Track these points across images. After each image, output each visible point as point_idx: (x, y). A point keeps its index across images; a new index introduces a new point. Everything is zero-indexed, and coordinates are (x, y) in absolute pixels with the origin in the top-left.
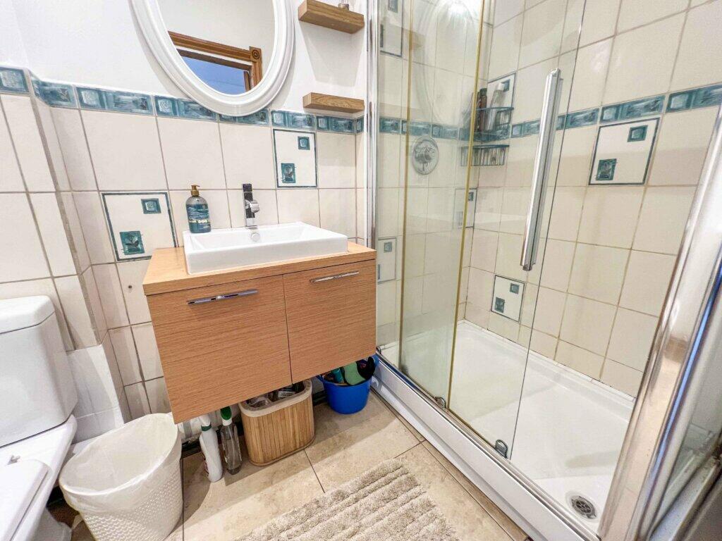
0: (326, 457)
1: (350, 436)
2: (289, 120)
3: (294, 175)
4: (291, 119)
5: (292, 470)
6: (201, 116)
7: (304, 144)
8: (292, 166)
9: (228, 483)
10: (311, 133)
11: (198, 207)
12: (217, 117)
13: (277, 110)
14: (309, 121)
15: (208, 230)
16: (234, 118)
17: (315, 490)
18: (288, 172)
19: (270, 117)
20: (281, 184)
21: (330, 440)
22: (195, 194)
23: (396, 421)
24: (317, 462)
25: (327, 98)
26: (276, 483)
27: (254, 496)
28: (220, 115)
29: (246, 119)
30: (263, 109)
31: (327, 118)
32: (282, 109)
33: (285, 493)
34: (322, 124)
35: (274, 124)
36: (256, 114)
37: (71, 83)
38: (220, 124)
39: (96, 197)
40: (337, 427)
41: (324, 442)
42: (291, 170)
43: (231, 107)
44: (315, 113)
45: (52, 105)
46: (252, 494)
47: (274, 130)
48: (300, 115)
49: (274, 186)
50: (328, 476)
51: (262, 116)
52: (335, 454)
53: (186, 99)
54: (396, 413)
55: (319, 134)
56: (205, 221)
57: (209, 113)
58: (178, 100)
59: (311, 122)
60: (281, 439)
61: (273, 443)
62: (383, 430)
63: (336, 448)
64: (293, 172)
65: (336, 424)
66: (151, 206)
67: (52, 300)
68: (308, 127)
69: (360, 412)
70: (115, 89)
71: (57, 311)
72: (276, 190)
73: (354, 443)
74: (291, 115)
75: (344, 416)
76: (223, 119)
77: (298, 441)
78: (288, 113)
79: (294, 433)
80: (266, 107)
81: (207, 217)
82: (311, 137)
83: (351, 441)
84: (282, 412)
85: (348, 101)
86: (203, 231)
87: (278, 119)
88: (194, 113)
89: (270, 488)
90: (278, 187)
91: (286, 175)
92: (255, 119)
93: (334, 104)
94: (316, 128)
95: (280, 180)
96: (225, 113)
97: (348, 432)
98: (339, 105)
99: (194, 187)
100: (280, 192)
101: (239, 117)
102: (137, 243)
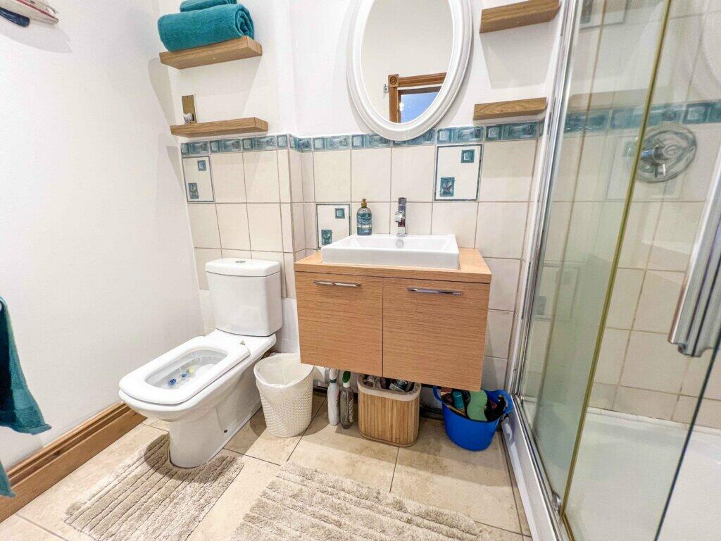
0: (411, 466)
1: (446, 467)
2: (456, 136)
3: (453, 189)
4: (457, 135)
5: (380, 456)
6: (380, 145)
7: (468, 157)
8: (452, 180)
9: (337, 432)
10: (477, 145)
11: (364, 215)
12: (392, 144)
13: (443, 128)
14: (477, 133)
15: (369, 233)
16: (405, 142)
17: (385, 484)
18: (447, 186)
19: (436, 136)
20: (438, 197)
21: (425, 456)
22: (364, 206)
23: (507, 490)
24: (402, 465)
25: (493, 106)
26: (364, 455)
27: (345, 452)
28: (394, 142)
29: (414, 142)
30: (430, 130)
31: (499, 126)
32: (450, 127)
33: (364, 468)
34: (492, 133)
35: (439, 141)
36: (424, 136)
37: (311, 137)
38: (393, 149)
39: (313, 205)
40: (439, 450)
41: (419, 453)
42: (450, 184)
43: (402, 133)
44: (486, 124)
45: (302, 151)
46: (344, 450)
47: (438, 147)
48: (468, 128)
49: (431, 199)
50: (402, 482)
51: (428, 136)
52: (421, 470)
53: (371, 133)
54: (513, 482)
55: (487, 145)
56: (367, 226)
57: (385, 141)
58: (366, 136)
59: (479, 133)
60: (380, 424)
61: (373, 423)
62: (484, 486)
63: (425, 466)
64: (453, 185)
65: (440, 447)
66: (340, 214)
67: (281, 264)
68: (476, 139)
69: (472, 453)
70: (331, 135)
71: (281, 270)
72: (432, 203)
73: (444, 475)
74: (457, 131)
75: (453, 444)
76: (396, 144)
77: (394, 436)
78: (455, 129)
79: (392, 426)
80: (434, 127)
81: (370, 224)
82: (477, 150)
83: (443, 471)
84: (383, 400)
85: (522, 104)
86: (365, 234)
87: (444, 136)
88: (375, 143)
89: (357, 456)
90: (435, 200)
91: (444, 188)
92: (422, 140)
93: (502, 111)
94: (484, 139)
95: (438, 194)
96: (397, 139)
97: (447, 462)
98: (510, 111)
99: (364, 200)
100: (436, 205)
101: (408, 141)
102: (329, 238)
